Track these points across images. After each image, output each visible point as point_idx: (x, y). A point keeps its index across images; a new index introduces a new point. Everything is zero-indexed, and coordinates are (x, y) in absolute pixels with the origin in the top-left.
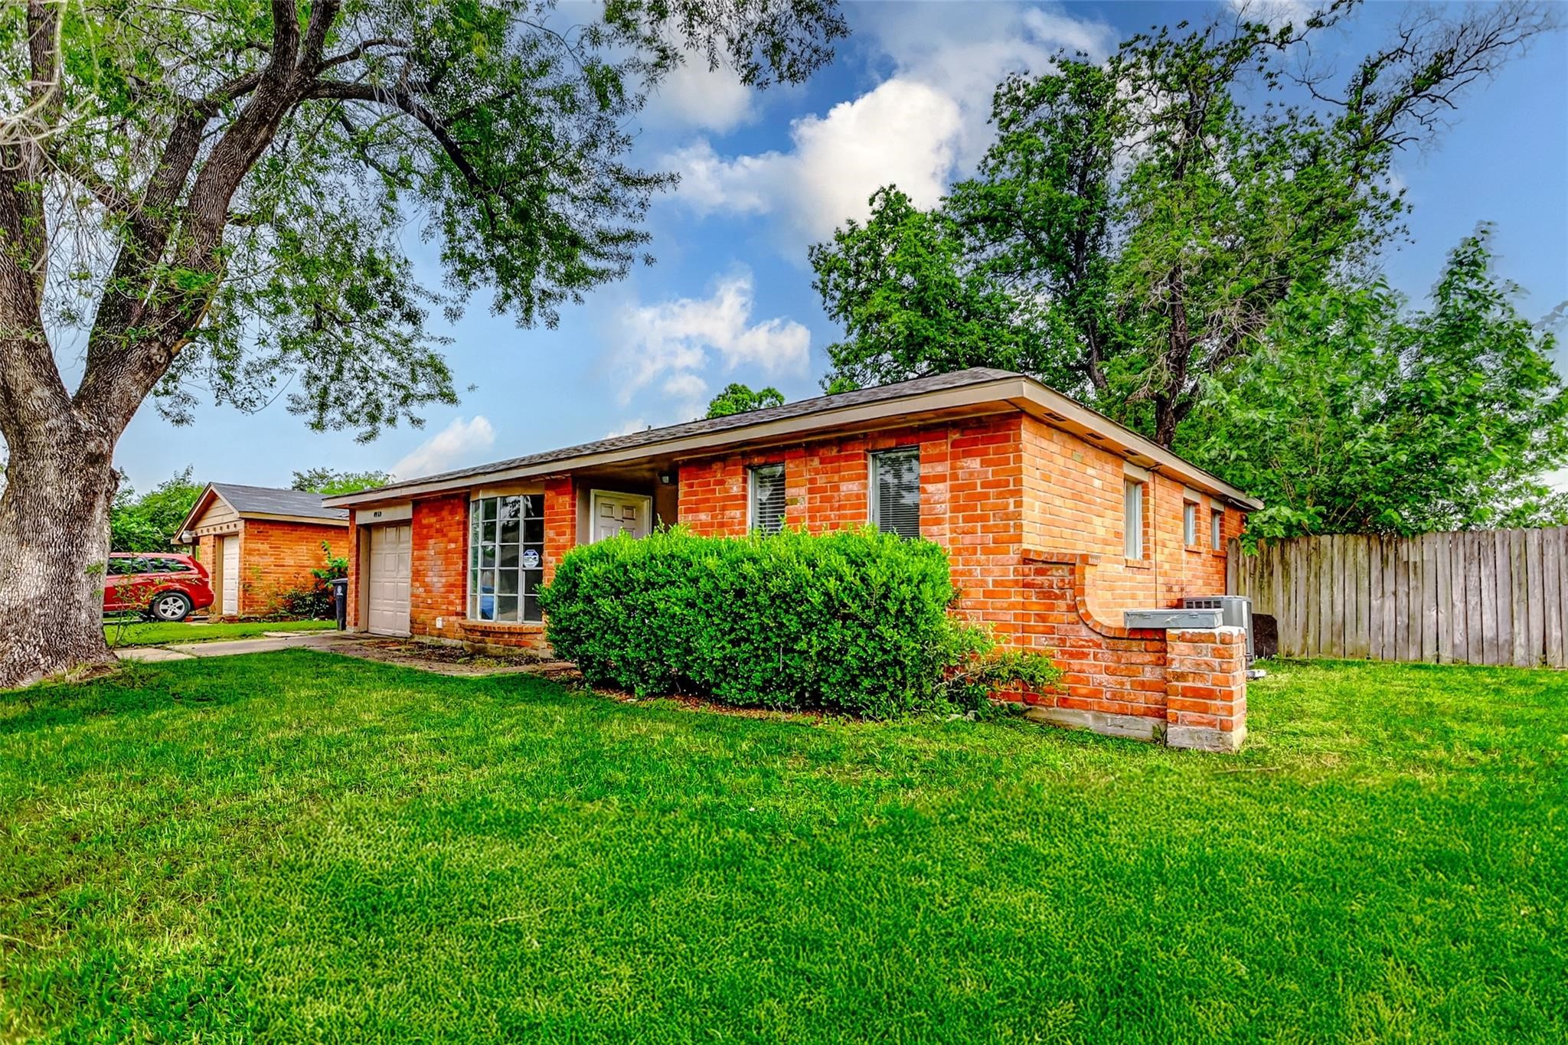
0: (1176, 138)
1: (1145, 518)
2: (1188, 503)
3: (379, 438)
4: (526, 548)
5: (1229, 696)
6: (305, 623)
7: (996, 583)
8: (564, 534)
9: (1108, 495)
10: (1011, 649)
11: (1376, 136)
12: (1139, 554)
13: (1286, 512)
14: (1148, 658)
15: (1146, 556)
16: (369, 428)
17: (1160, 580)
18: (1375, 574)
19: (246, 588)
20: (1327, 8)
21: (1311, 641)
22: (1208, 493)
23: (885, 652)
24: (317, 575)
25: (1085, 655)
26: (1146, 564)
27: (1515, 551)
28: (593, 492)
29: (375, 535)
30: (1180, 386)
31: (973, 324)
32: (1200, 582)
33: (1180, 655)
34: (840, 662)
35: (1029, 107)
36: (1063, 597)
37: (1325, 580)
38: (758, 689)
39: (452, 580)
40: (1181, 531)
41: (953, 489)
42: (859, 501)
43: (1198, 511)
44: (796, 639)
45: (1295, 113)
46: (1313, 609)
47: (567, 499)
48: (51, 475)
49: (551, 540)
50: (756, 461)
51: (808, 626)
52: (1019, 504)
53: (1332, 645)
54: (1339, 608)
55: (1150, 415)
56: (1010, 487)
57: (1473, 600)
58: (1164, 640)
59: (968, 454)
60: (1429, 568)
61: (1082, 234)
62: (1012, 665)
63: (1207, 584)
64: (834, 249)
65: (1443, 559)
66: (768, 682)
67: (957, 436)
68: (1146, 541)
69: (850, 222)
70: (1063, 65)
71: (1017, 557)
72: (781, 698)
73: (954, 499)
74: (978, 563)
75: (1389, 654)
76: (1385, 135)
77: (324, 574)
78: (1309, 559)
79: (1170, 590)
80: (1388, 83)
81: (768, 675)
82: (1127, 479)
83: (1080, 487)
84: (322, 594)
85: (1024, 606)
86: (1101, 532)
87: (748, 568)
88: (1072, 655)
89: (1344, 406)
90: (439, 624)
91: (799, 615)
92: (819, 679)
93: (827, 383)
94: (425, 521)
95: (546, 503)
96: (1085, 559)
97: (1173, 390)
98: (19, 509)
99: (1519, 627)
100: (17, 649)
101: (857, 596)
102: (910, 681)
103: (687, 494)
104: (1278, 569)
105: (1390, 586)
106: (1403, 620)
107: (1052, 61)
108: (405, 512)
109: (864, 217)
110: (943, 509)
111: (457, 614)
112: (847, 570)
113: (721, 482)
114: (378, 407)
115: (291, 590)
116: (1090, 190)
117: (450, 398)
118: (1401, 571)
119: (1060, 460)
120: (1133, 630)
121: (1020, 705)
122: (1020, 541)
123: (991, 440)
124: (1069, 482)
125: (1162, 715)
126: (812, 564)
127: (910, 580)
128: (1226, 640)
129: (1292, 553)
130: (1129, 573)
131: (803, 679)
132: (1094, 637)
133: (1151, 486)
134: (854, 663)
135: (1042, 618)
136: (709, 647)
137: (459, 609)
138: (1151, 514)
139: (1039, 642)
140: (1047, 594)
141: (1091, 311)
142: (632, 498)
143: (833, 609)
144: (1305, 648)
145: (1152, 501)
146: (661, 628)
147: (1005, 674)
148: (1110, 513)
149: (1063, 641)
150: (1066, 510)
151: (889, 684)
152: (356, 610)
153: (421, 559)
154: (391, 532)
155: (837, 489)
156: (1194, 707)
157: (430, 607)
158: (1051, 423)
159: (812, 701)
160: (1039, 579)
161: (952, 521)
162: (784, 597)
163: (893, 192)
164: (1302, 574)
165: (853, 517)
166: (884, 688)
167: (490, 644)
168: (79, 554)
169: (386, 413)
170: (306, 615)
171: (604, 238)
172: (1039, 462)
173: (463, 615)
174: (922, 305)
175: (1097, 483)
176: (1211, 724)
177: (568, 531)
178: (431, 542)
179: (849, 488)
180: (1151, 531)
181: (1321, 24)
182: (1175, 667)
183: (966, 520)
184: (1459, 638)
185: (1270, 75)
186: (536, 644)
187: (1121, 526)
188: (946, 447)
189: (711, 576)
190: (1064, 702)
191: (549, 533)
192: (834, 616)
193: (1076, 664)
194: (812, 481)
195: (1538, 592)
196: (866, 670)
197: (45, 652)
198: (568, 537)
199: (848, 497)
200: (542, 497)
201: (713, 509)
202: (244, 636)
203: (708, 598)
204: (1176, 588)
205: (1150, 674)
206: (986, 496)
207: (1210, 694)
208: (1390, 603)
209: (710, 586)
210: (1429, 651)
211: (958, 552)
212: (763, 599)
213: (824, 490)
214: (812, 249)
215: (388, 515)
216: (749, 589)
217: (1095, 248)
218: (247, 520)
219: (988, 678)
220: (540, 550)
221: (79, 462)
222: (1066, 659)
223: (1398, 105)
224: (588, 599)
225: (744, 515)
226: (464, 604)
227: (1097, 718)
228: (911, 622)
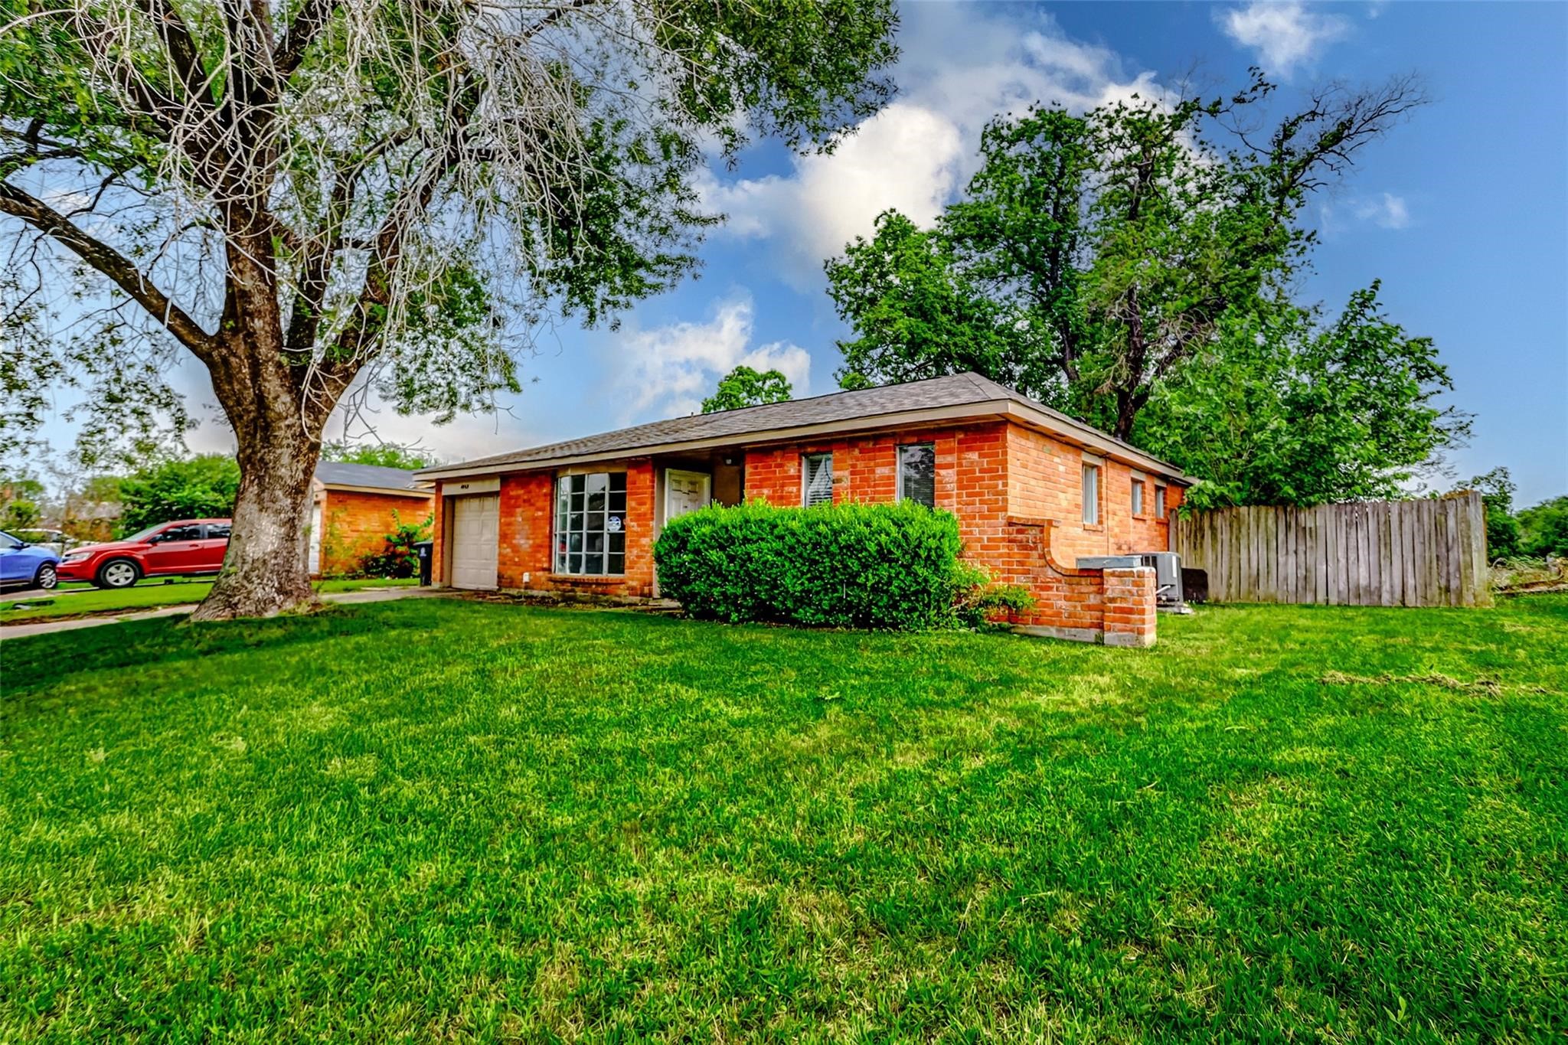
0: (1131, 180)
1: (1099, 493)
2: (1135, 481)
3: (454, 422)
4: (610, 515)
5: (1142, 612)
6: (379, 581)
7: (989, 540)
8: (644, 504)
9: (1071, 477)
10: (1001, 585)
11: (1294, 181)
12: (1095, 521)
13: (1210, 485)
14: (1092, 588)
15: (1100, 522)
16: (446, 412)
17: (1112, 540)
18: (1281, 536)
19: (326, 552)
20: (1248, 90)
21: (1233, 590)
22: (1151, 473)
23: (919, 584)
24: (389, 540)
25: (1050, 588)
26: (1100, 528)
27: (1382, 519)
28: (667, 471)
29: (458, 505)
30: (1138, 380)
31: (965, 327)
32: (1146, 543)
33: (1113, 587)
34: (887, 592)
35: (1012, 143)
36: (1035, 548)
37: (1244, 542)
38: (825, 612)
39: (538, 541)
40: (1130, 502)
41: (959, 473)
42: (889, 481)
43: (1143, 488)
44: (858, 575)
45: (1235, 155)
46: (1235, 565)
47: (648, 476)
48: (286, 459)
49: (633, 509)
50: (809, 450)
51: (865, 567)
52: (1005, 485)
53: (1250, 593)
54: (1254, 564)
55: (1113, 405)
56: (999, 471)
57: (1352, 557)
58: (1101, 577)
59: (970, 449)
60: (1321, 532)
61: (1056, 251)
62: (1002, 595)
63: (1150, 544)
64: (845, 261)
65: (1331, 526)
66: (832, 607)
67: (962, 436)
68: (1100, 510)
69: (859, 239)
70: (1039, 113)
71: (1004, 522)
72: (842, 618)
73: (960, 481)
74: (977, 526)
75: (1292, 599)
76: (1301, 180)
77: (394, 538)
78: (1231, 526)
79: (1120, 548)
80: (1303, 141)
81: (834, 602)
82: (1084, 464)
83: (1049, 471)
84: (392, 556)
85: (1009, 555)
86: (1064, 504)
87: (822, 528)
88: (1043, 589)
89: (1257, 404)
90: (526, 577)
91: (859, 559)
92: (870, 603)
93: (840, 376)
94: (512, 493)
95: (628, 480)
96: (1050, 522)
97: (1132, 383)
98: (260, 484)
99: (1385, 577)
100: (259, 590)
101: (899, 546)
102: (934, 604)
103: (752, 474)
104: (1208, 533)
105: (1292, 546)
106: (1302, 572)
107: (1031, 109)
108: (495, 486)
109: (870, 235)
110: (952, 487)
111: (544, 569)
112: (893, 530)
113: (780, 466)
114: (455, 394)
115: (367, 552)
116: (1064, 216)
117: (515, 387)
118: (1300, 534)
119: (1034, 453)
120: (1082, 570)
121: (1006, 624)
122: (1006, 510)
123: (986, 440)
124: (1041, 467)
125: (1101, 626)
126: (868, 525)
127: (934, 536)
128: (1141, 575)
129: (1219, 520)
130: (1086, 534)
131: (859, 604)
132: (1058, 576)
133: (1104, 469)
134: (897, 591)
135: (1021, 563)
136: (792, 584)
137: (546, 565)
138: (1104, 490)
139: (1019, 580)
140: (1024, 547)
141: (1065, 315)
142: (696, 476)
143: (884, 555)
144: (1228, 596)
145: (1104, 480)
146: (755, 571)
147: (996, 601)
148: (1071, 490)
149: (1035, 579)
150: (1039, 488)
151: (920, 607)
152: (442, 568)
153: (509, 524)
154: (475, 503)
155: (873, 472)
156: (1121, 620)
157: (517, 564)
158: (1027, 428)
159: (864, 621)
160: (1020, 536)
161: (959, 496)
162: (849, 547)
163: (894, 215)
164: (1226, 537)
165: (885, 492)
166: (915, 609)
167: (579, 592)
168: (300, 519)
169: (462, 400)
170: (379, 574)
171: (660, 260)
172: (1020, 455)
173: (549, 570)
174: (923, 313)
175: (1062, 468)
176: (1132, 631)
177: (649, 502)
178: (519, 510)
179: (882, 471)
180: (1104, 503)
181: (1243, 101)
182: (1109, 594)
183: (969, 495)
184: (1342, 586)
185: (1202, 143)
186: (619, 592)
187: (1080, 500)
188: (953, 443)
189: (793, 534)
190: (1037, 621)
191: (630, 503)
192: (883, 560)
193: (1044, 594)
194: (853, 466)
195: (1398, 550)
196: (905, 597)
197: (279, 591)
198: (648, 506)
199: (882, 478)
200: (624, 475)
201: (774, 486)
202: (347, 590)
203: (792, 549)
204: (1125, 547)
205: (1093, 600)
206: (983, 479)
207: (1131, 611)
208: (1292, 559)
209: (794, 540)
210: (1321, 597)
211: (963, 518)
212: (834, 548)
213: (863, 472)
214: (827, 262)
215: (474, 488)
216: (824, 542)
217: (1068, 260)
218: (329, 491)
219: (986, 603)
220: (622, 517)
221: (304, 449)
222: (1038, 591)
223: (1310, 158)
224: (697, 552)
225: (799, 490)
226: (550, 561)
227: (1058, 631)
228: (934, 563)
